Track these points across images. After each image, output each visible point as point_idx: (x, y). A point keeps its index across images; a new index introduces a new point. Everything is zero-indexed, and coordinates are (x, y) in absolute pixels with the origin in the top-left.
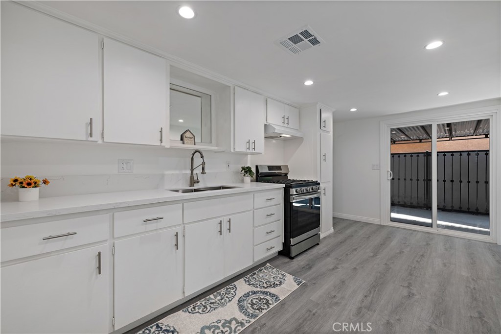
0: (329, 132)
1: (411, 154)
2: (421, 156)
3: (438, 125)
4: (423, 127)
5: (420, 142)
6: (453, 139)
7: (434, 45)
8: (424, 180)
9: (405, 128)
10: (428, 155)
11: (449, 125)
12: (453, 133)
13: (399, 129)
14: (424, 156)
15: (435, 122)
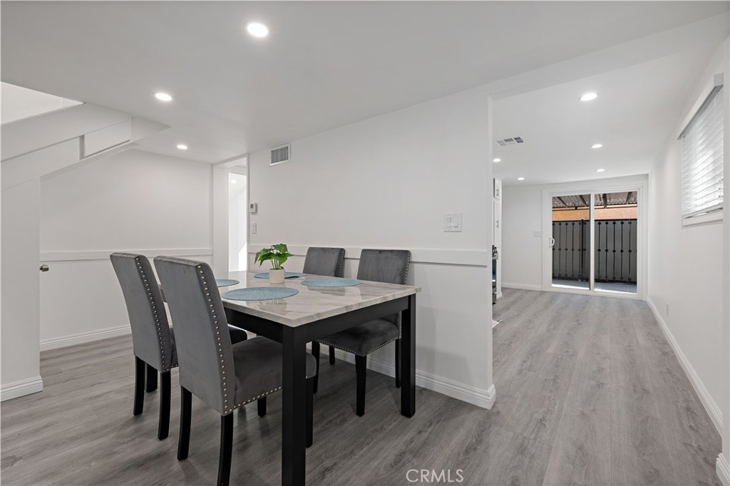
0: (499, 200)
1: (567, 222)
2: (577, 224)
3: (596, 195)
4: (581, 196)
5: (576, 209)
6: (608, 206)
7: (597, 146)
8: (579, 250)
9: (565, 197)
10: (584, 223)
11: (605, 196)
12: (608, 201)
13: (559, 198)
14: (580, 224)
15: (594, 191)
